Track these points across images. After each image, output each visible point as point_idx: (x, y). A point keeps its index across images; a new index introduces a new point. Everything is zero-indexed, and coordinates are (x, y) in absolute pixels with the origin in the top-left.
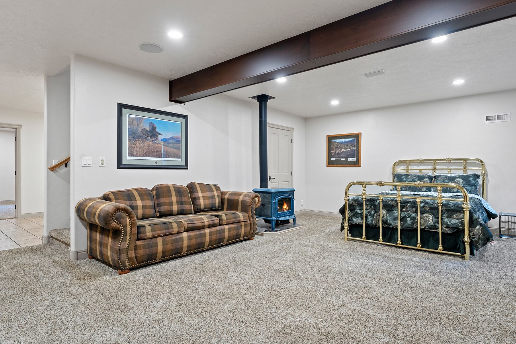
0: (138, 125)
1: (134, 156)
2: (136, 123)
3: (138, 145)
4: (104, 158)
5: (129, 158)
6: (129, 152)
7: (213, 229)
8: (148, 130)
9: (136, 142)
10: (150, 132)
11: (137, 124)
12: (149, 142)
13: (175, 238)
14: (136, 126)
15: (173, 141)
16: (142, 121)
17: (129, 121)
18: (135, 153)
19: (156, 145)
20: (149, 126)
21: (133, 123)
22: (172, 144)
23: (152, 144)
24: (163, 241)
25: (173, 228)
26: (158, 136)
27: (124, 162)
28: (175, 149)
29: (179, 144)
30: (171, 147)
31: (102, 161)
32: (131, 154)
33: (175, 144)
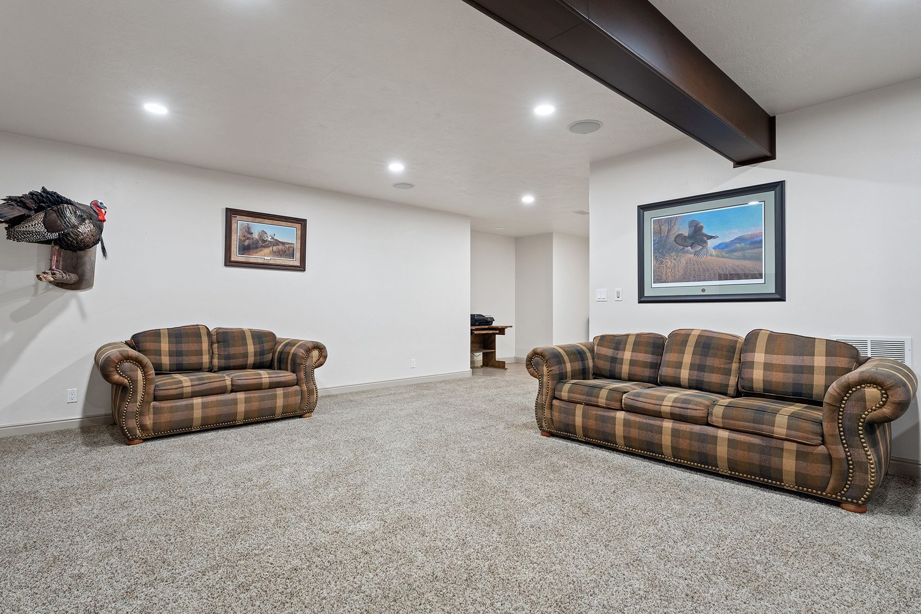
0: (669, 231)
1: (663, 282)
2: (665, 228)
3: (670, 263)
4: (620, 289)
5: (654, 285)
6: (654, 276)
7: (689, 426)
8: (687, 235)
9: (666, 259)
10: (690, 237)
11: (667, 229)
12: (689, 256)
13: (602, 413)
14: (666, 233)
15: (743, 244)
16: (675, 222)
17: (654, 228)
18: (664, 277)
19: (703, 258)
20: (689, 227)
21: (660, 229)
22: (740, 251)
23: (696, 258)
24: (583, 411)
25: (598, 397)
26: (706, 242)
27: (647, 293)
28: (749, 259)
29: (757, 248)
30: (738, 258)
31: (618, 293)
32: (657, 280)
33: (748, 249)
